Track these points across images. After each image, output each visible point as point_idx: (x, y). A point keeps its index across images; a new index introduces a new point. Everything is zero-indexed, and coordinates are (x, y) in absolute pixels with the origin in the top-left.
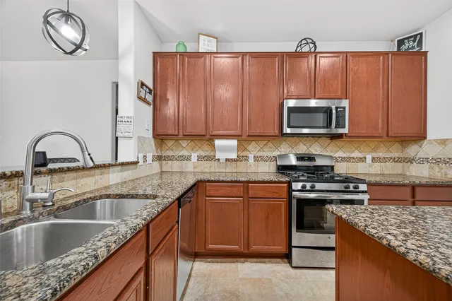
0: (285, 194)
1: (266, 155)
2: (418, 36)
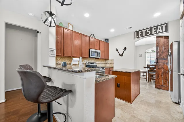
2: (108, 40)
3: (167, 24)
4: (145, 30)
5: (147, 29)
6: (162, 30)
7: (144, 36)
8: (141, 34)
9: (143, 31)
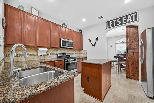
0: (63, 63)
1: (54, 53)
2: (81, 31)
3: (136, 13)
4: (116, 20)
5: (118, 18)
6: (132, 19)
7: (115, 26)
8: (112, 24)
9: (113, 21)
